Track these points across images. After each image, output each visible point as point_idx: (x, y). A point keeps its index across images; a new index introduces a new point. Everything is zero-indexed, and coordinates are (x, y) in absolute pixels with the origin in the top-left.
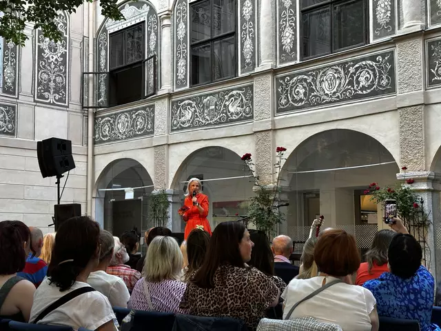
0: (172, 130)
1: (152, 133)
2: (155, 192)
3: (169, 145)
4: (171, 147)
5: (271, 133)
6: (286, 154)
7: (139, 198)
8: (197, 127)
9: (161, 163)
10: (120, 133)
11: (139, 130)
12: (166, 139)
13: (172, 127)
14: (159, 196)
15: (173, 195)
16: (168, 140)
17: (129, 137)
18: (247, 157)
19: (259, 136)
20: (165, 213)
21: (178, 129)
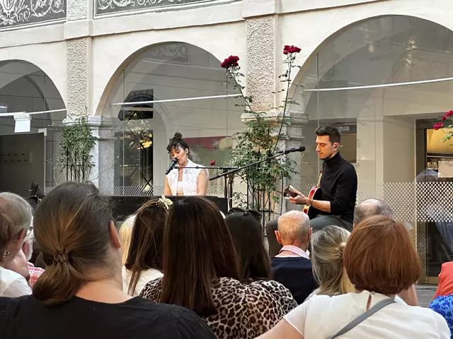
0: (99, 12)
1: (63, 15)
2: (69, 121)
3: (93, 38)
4: (96, 40)
5: (274, 20)
6: (301, 59)
7: (40, 131)
8: (143, 6)
9: (79, 70)
10: (5, 14)
11: (39, 10)
12: (87, 27)
13: (98, 6)
14: (76, 128)
15: (101, 127)
16: (91, 29)
17: (21, 22)
18: (232, 62)
19: (255, 24)
20: (86, 158)
21: (109, 10)
